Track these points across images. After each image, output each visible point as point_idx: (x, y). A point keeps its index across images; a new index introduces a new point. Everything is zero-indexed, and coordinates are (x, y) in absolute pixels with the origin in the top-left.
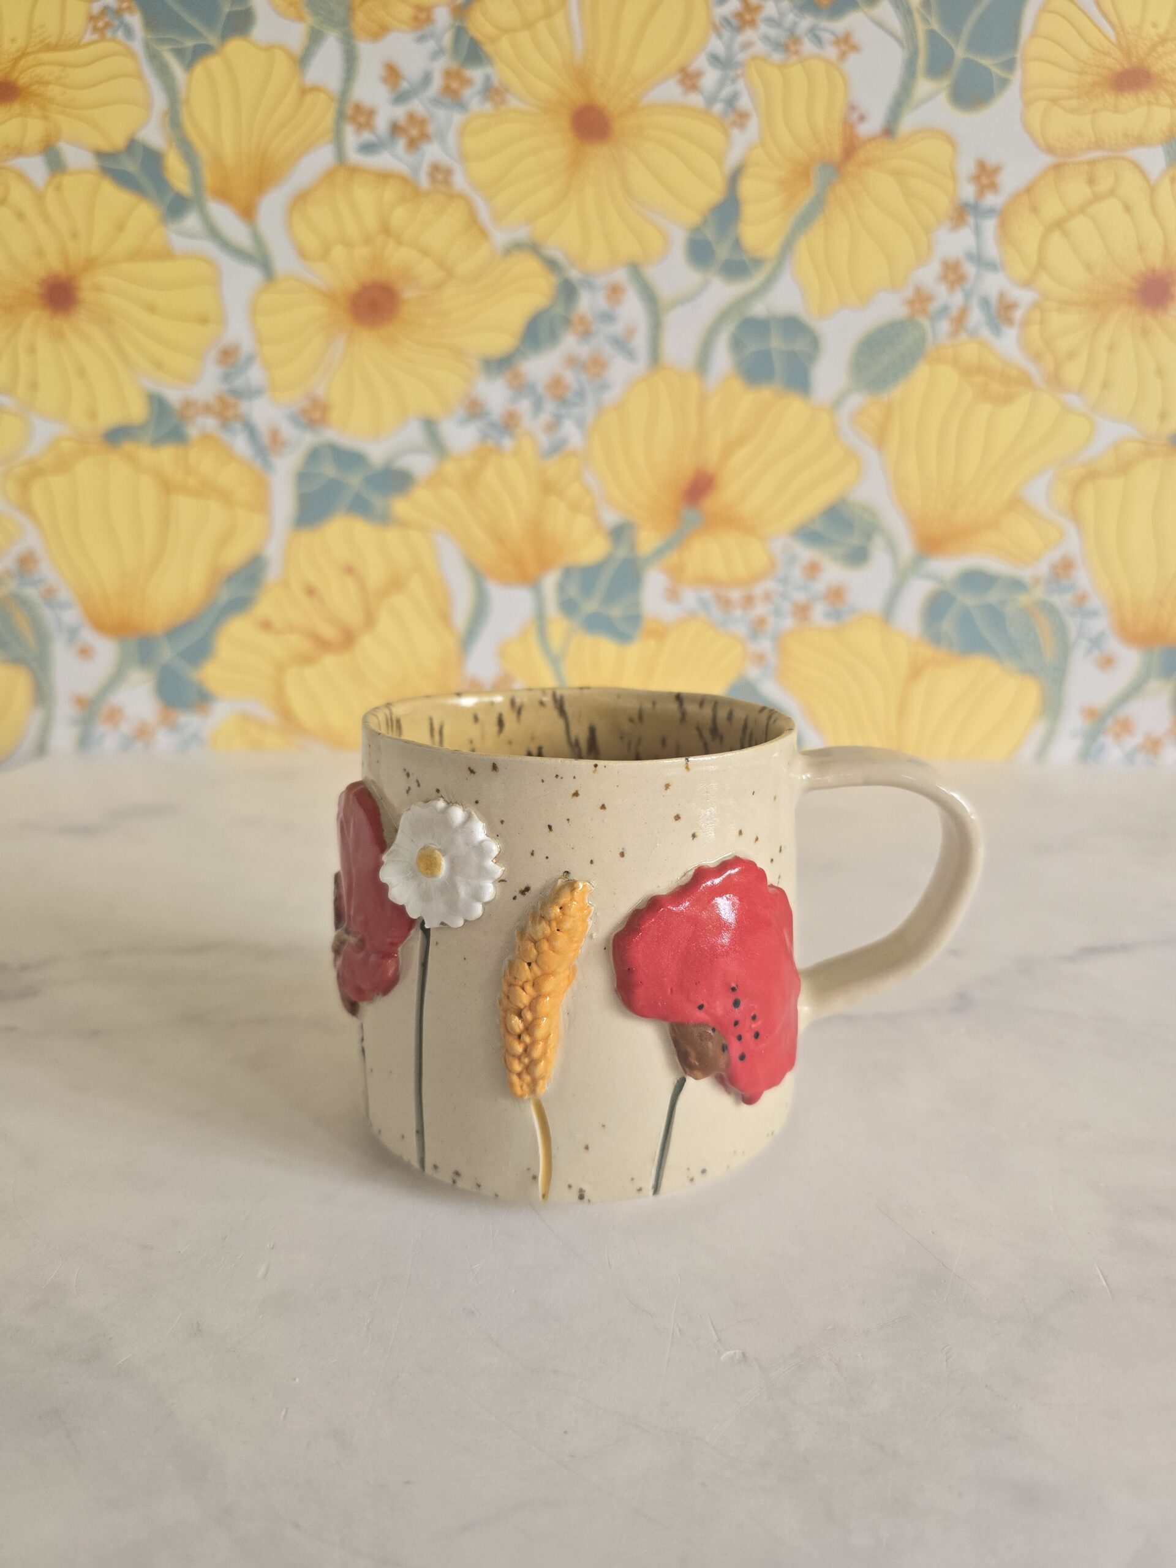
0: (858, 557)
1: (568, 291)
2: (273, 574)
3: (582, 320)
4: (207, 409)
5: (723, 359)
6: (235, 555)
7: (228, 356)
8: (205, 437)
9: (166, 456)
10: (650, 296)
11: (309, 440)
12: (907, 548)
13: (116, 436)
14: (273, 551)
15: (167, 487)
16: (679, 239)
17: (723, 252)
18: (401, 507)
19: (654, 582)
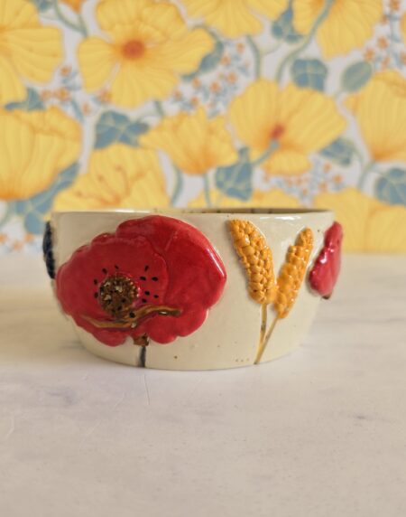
0: (347, 162)
1: (220, 46)
2: (83, 171)
3: (226, 60)
4: (55, 95)
5: (287, 76)
6: (65, 161)
7: (66, 72)
8: (53, 108)
9: (34, 116)
10: (256, 50)
11: (102, 109)
12: (367, 158)
13: (10, 107)
14: (83, 160)
15: (34, 130)
16: (268, 26)
17: (287, 31)
18: (143, 139)
19: (258, 174)
